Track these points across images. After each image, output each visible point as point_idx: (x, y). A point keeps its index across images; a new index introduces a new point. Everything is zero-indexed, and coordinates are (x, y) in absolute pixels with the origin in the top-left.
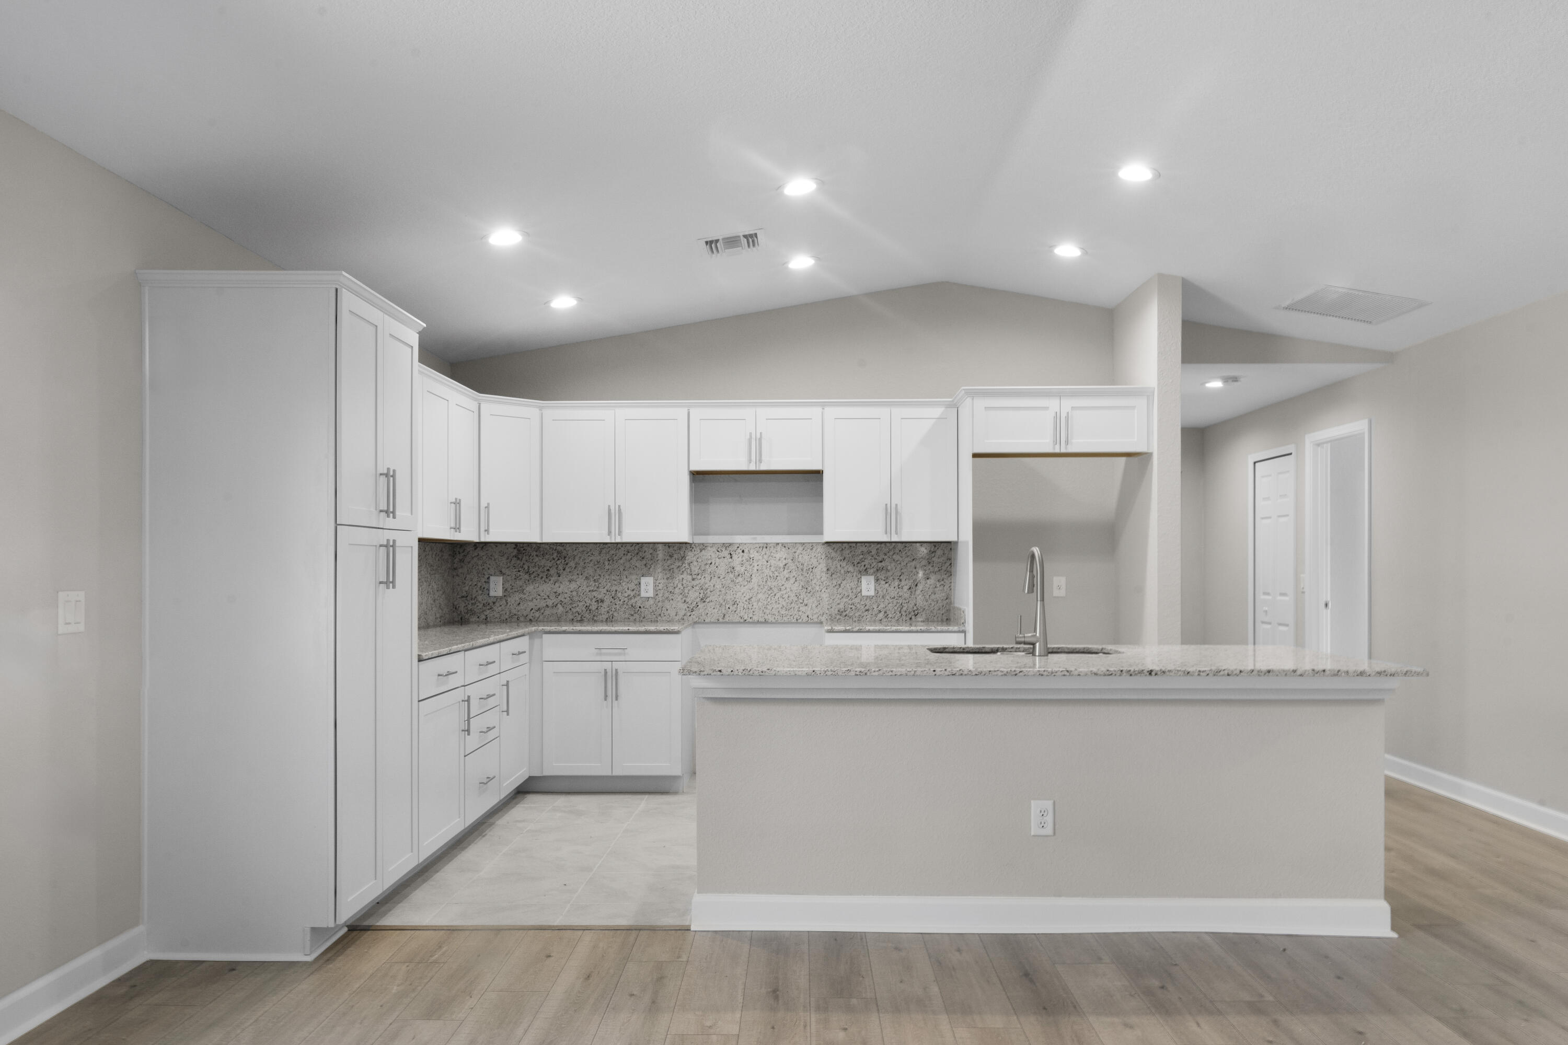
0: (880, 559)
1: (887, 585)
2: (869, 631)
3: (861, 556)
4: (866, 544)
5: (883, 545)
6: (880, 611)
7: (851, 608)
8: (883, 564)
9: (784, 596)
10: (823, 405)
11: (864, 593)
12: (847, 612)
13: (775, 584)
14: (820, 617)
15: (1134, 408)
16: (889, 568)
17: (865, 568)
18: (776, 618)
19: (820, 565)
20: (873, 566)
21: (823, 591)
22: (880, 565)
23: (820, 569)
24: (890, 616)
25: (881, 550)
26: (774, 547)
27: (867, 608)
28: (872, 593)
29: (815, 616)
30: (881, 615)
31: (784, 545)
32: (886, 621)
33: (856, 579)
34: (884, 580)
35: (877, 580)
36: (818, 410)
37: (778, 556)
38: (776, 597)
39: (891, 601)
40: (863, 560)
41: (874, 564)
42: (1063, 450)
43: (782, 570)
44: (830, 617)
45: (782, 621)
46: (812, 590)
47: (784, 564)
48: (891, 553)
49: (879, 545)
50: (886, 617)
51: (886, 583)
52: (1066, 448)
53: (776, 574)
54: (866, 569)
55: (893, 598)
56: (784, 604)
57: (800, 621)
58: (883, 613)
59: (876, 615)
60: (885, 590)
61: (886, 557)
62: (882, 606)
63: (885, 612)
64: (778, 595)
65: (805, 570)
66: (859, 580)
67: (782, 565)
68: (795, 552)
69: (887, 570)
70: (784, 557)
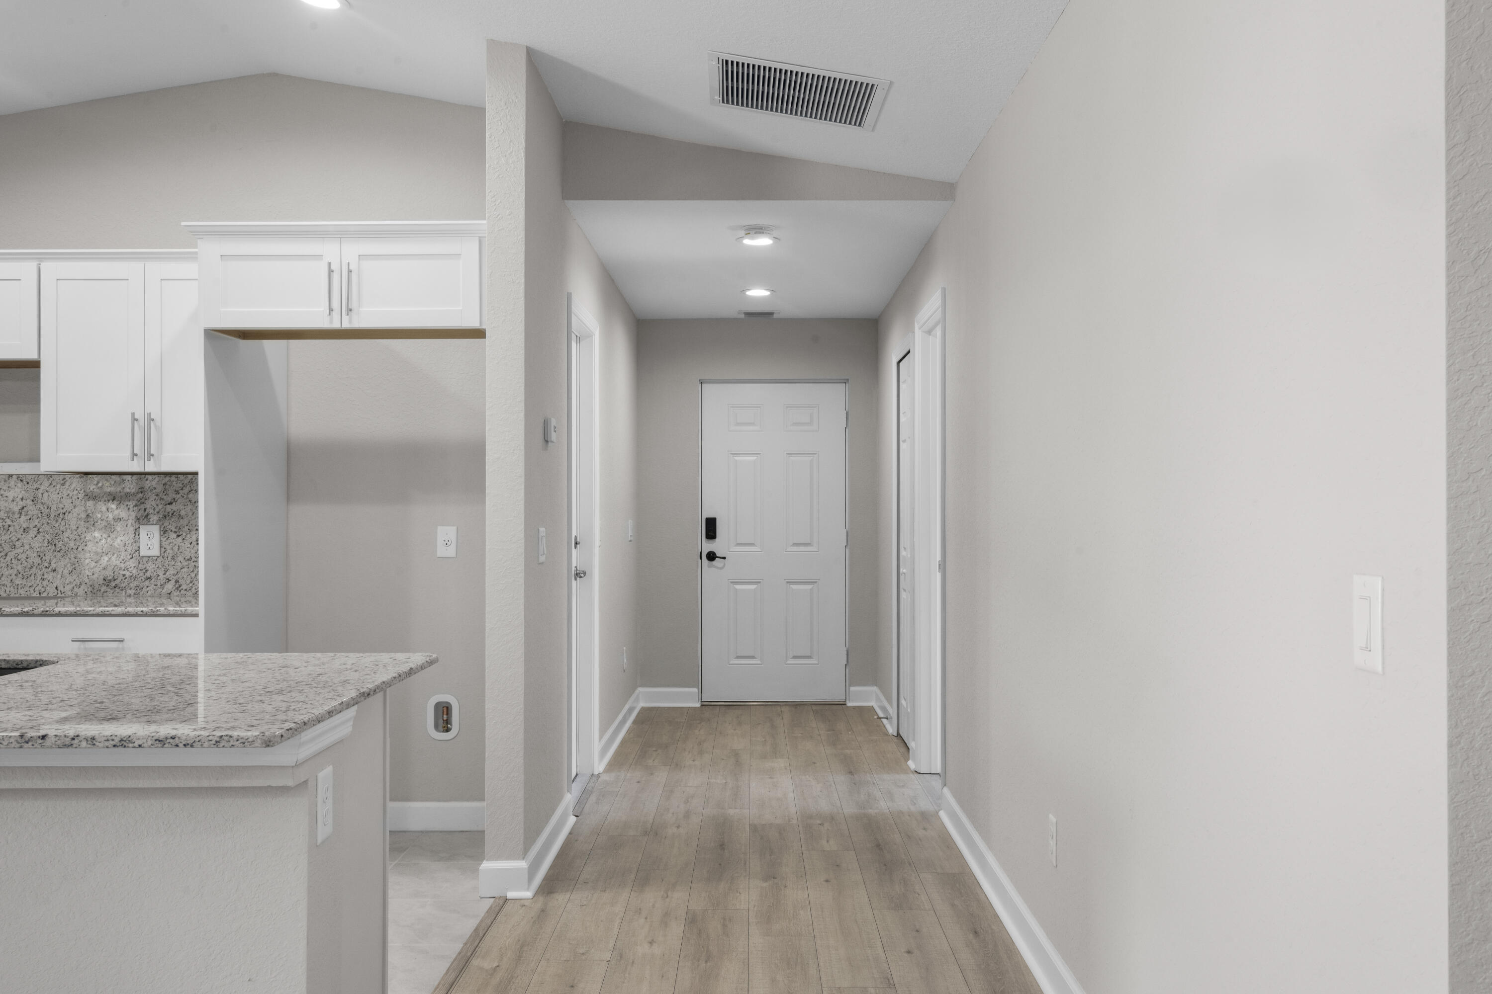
0: (169, 499)
1: (180, 539)
2: (60, 615)
3: (140, 495)
4: (147, 476)
5: (173, 478)
6: (169, 580)
7: (124, 575)
8: (174, 507)
9: (19, 557)
10: (41, 258)
11: (144, 552)
12: (116, 582)
13: (7, 537)
14: (76, 589)
15: (458, 256)
16: (183, 513)
17: (146, 513)
18: (8, 590)
19: (76, 510)
20: (157, 510)
21: (80, 549)
22: (169, 508)
23: (75, 514)
24: (184, 587)
25: (170, 486)
26: (5, 481)
27: (148, 574)
28: (155, 552)
29: (68, 588)
30: (170, 586)
31: (20, 478)
32: (178, 596)
33: (131, 530)
34: (175, 532)
35: (164, 532)
36: (32, 266)
37: (11, 494)
38: (8, 558)
39: (185, 563)
40: (143, 500)
41: (160, 507)
42: (346, 325)
43: (17, 516)
44: (90, 589)
45: (17, 595)
46: (63, 548)
47: (20, 507)
48: (186, 490)
49: (167, 478)
50: (177, 589)
51: (178, 536)
52: (350, 322)
53: (9, 522)
54: (148, 515)
55: (188, 560)
56: (20, 568)
57: (45, 595)
58: (173, 582)
59: (162, 586)
60: (177, 547)
61: (178, 496)
62: (171, 571)
63: (177, 582)
64: (11, 555)
65: (52, 516)
66: (136, 532)
67: (16, 509)
68: (37, 489)
69: (180, 517)
70: (20, 497)
